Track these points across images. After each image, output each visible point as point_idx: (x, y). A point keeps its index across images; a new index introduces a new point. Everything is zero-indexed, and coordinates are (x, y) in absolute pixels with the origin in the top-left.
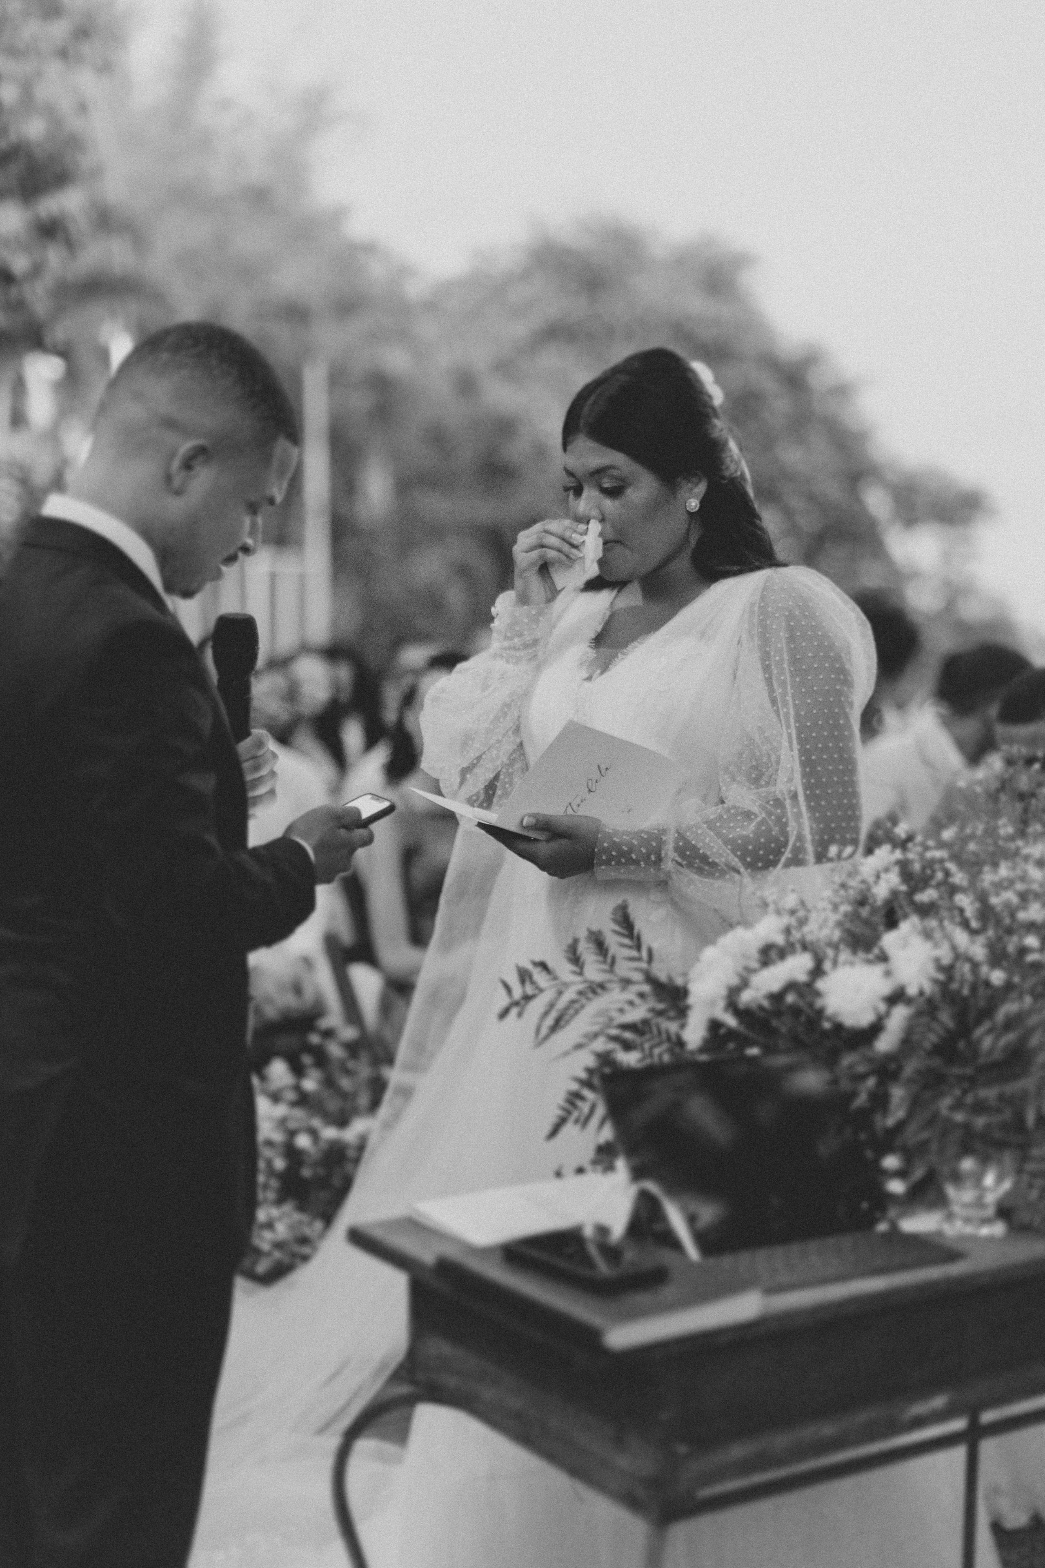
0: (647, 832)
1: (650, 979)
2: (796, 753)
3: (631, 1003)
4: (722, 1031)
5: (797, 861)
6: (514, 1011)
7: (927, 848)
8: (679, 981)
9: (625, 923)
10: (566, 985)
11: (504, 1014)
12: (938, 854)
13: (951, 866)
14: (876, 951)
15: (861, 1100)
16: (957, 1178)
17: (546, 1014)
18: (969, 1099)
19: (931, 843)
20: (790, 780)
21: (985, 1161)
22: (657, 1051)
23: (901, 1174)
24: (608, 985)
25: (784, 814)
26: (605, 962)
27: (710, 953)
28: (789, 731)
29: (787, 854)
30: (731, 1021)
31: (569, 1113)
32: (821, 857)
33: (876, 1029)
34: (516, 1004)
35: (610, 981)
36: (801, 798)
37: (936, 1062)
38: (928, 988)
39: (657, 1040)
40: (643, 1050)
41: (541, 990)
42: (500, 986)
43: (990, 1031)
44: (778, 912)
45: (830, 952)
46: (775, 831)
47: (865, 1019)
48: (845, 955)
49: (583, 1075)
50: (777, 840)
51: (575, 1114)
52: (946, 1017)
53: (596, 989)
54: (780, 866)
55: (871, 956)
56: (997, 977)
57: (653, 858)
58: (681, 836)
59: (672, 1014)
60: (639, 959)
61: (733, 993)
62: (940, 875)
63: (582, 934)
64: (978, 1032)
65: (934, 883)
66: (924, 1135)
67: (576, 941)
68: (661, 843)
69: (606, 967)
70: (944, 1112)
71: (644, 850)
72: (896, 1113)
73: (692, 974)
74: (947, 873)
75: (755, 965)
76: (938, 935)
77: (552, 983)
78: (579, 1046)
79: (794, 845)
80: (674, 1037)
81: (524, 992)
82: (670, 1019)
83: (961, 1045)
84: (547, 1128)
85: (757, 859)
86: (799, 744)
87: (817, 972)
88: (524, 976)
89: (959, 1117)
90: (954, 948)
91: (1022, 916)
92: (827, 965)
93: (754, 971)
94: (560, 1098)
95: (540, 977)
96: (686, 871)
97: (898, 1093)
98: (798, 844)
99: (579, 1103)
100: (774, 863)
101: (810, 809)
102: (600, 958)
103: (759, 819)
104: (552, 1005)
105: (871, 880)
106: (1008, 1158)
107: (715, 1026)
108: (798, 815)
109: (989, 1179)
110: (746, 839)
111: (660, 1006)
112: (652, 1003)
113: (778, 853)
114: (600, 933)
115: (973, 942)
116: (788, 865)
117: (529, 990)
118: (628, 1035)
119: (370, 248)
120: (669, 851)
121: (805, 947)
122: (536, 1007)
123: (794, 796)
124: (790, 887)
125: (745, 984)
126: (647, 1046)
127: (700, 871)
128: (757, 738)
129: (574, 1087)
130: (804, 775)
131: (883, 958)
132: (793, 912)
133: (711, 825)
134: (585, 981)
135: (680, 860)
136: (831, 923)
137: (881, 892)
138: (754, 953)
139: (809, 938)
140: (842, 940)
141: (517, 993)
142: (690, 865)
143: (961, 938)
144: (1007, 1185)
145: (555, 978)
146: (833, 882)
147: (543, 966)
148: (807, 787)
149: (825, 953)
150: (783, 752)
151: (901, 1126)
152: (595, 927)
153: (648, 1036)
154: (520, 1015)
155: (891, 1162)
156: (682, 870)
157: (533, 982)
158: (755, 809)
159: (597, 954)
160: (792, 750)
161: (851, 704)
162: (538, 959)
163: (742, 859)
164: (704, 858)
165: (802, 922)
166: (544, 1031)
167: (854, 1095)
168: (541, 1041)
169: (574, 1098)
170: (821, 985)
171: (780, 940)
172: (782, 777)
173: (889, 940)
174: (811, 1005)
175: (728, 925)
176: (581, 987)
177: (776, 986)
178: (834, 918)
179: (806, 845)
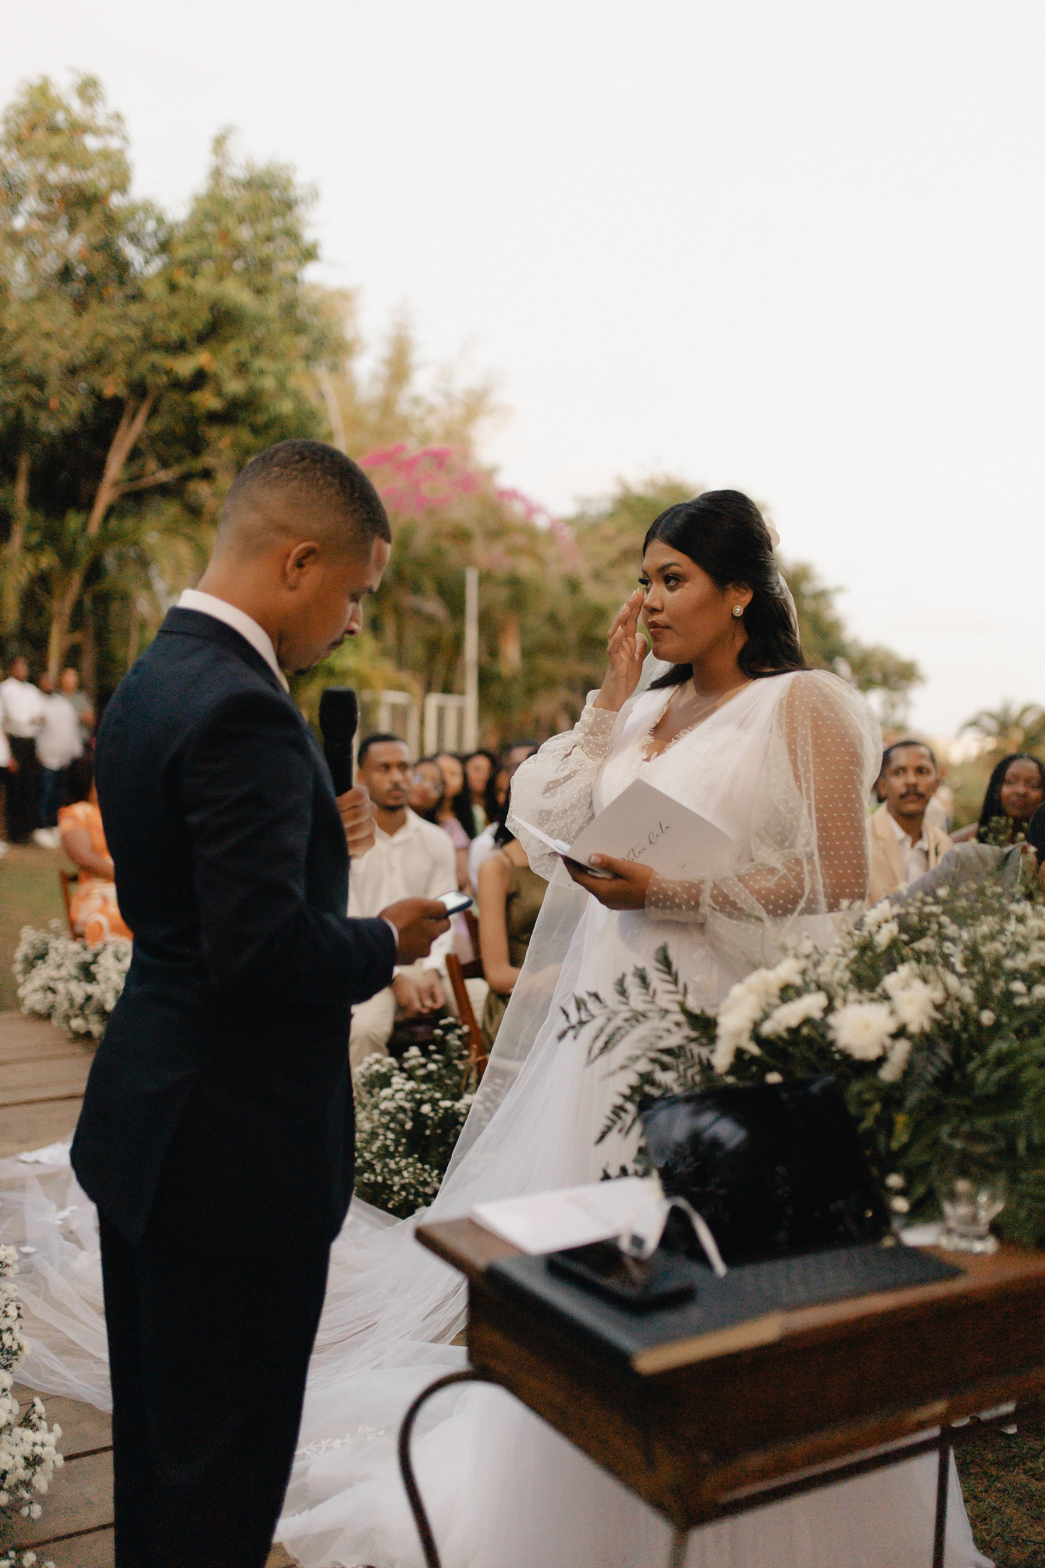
0: (688, 882)
1: (685, 1011)
2: (814, 821)
3: (669, 1031)
4: (747, 1057)
5: (810, 910)
6: (571, 1034)
7: (925, 903)
8: (710, 1012)
9: (666, 962)
10: (615, 1013)
11: (562, 1036)
12: (935, 909)
13: (945, 919)
14: (879, 990)
15: (868, 1123)
16: (953, 1197)
17: (597, 1037)
18: (966, 1128)
19: (930, 899)
20: (807, 844)
21: (980, 1182)
22: (690, 1073)
23: (903, 1192)
24: (650, 1014)
25: (802, 872)
26: (647, 994)
27: (737, 990)
28: (809, 802)
29: (802, 904)
30: (754, 1049)
31: (614, 1122)
32: (833, 907)
33: (881, 1060)
34: (573, 1027)
35: (651, 1011)
36: (816, 858)
37: (934, 1093)
38: (927, 1026)
39: (690, 1063)
40: (678, 1072)
41: (593, 1017)
42: (561, 1013)
43: (983, 1065)
44: (796, 956)
45: (841, 992)
46: (794, 884)
47: (872, 1053)
48: (853, 995)
49: (627, 1092)
50: (794, 892)
51: (619, 1124)
52: (944, 1052)
53: (638, 1017)
54: (796, 914)
55: (875, 995)
56: (987, 1017)
57: (693, 903)
58: (716, 886)
59: (704, 1040)
60: (676, 992)
61: (756, 1025)
62: (934, 927)
63: (630, 971)
64: (972, 1066)
65: (930, 933)
66: (925, 1158)
67: (624, 976)
68: (699, 892)
69: (648, 999)
70: (945, 1138)
71: (685, 896)
72: (901, 1137)
73: (723, 1007)
74: (941, 926)
75: (776, 1001)
76: (932, 977)
77: (602, 1011)
78: (623, 1068)
79: (808, 898)
80: (705, 1062)
81: (580, 1018)
82: (701, 1045)
83: (957, 1076)
84: (596, 1135)
85: (777, 906)
86: (817, 812)
87: (829, 1009)
88: (580, 1004)
89: (958, 1144)
90: (946, 990)
91: (1008, 964)
92: (838, 1003)
93: (776, 1007)
94: (607, 1110)
95: (592, 1005)
96: (718, 914)
97: (901, 1120)
98: (811, 896)
99: (623, 1114)
100: (791, 911)
101: (824, 867)
102: (644, 991)
103: (780, 874)
104: (602, 1030)
105: (874, 929)
106: (1001, 1181)
107: (739, 1053)
108: (813, 872)
109: (983, 1198)
110: (769, 891)
111: (694, 1034)
112: (687, 1031)
113: (795, 902)
114: (644, 969)
115: (962, 984)
116: (803, 912)
117: (584, 1017)
118: (666, 1058)
119: (512, 494)
120: (706, 899)
121: (819, 988)
122: (588, 1032)
123: (810, 857)
124: (805, 934)
125: (766, 1016)
126: (681, 1068)
127: (730, 915)
128: (781, 808)
129: (619, 1101)
130: (820, 838)
131: (886, 997)
132: (808, 957)
133: (740, 878)
134: (632, 1010)
135: (715, 906)
136: (842, 966)
137: (883, 939)
138: (775, 991)
139: (823, 979)
140: (850, 981)
141: (574, 1018)
142: (722, 910)
143: (952, 981)
144: (999, 1207)
145: (606, 1007)
146: (841, 930)
147: (596, 996)
148: (820, 849)
149: (836, 992)
150: (803, 820)
151: (905, 1149)
152: (640, 965)
153: (682, 1059)
154: (575, 1038)
155: (895, 1181)
156: (714, 912)
157: (587, 1010)
158: (778, 866)
159: (642, 987)
160: (810, 817)
161: (861, 782)
162: (592, 990)
163: (765, 907)
164: (733, 904)
165: (816, 965)
166: (596, 1051)
167: (861, 1119)
168: (591, 1061)
169: (618, 1110)
170: (832, 1020)
171: (797, 980)
172: (801, 841)
173: (890, 981)
174: (823, 1036)
175: (755, 967)
176: (627, 1015)
177: (794, 1022)
178: (844, 961)
179: (818, 897)
